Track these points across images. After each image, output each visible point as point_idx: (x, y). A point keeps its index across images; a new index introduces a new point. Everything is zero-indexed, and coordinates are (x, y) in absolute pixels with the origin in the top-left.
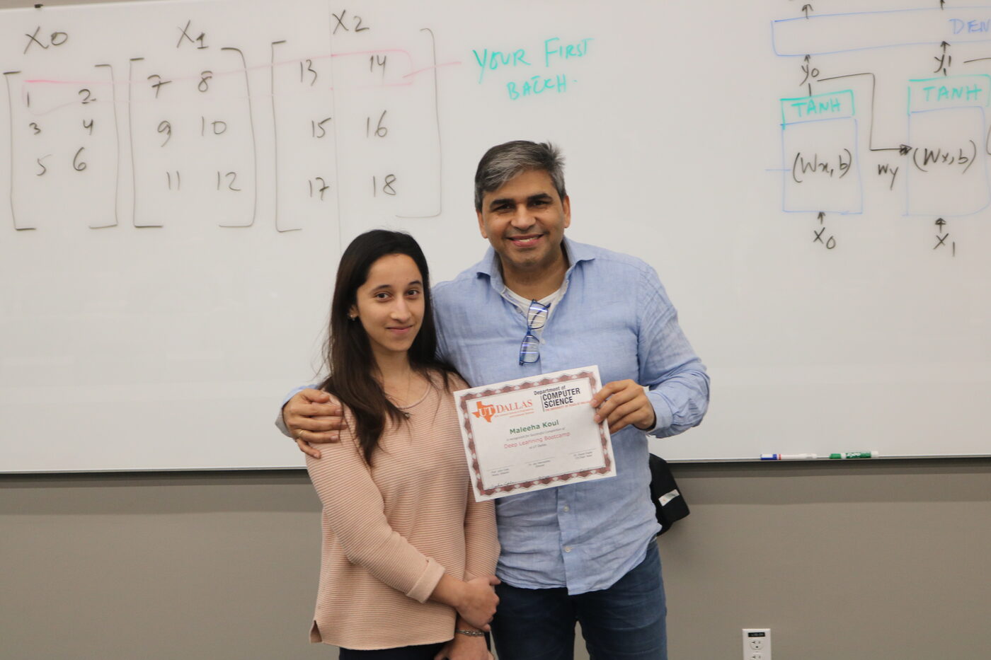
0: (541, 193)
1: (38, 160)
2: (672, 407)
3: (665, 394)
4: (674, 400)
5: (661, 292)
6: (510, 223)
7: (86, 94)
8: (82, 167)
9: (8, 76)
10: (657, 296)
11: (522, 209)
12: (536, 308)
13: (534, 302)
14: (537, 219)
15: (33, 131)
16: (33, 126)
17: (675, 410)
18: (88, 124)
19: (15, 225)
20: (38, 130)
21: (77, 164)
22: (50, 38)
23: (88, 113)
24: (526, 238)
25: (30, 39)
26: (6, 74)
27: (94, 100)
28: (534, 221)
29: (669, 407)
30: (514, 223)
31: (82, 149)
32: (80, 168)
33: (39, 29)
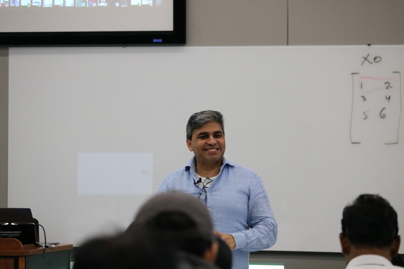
0: (219, 131)
1: (364, 113)
2: (248, 240)
3: (247, 234)
4: (250, 237)
5: (261, 183)
6: (206, 142)
7: (387, 84)
8: (384, 116)
9: (354, 75)
10: (259, 184)
11: (211, 137)
12: (208, 181)
13: (208, 178)
14: (217, 141)
15: (362, 99)
16: (363, 97)
17: (249, 242)
18: (388, 97)
19: (351, 141)
20: (364, 99)
21: (381, 115)
22: (373, 59)
23: (388, 93)
24: (213, 149)
25: (364, 59)
26: (352, 74)
27: (391, 87)
28: (216, 142)
29: (247, 240)
30: (208, 143)
31: (384, 108)
32: (383, 117)
33: (368, 55)
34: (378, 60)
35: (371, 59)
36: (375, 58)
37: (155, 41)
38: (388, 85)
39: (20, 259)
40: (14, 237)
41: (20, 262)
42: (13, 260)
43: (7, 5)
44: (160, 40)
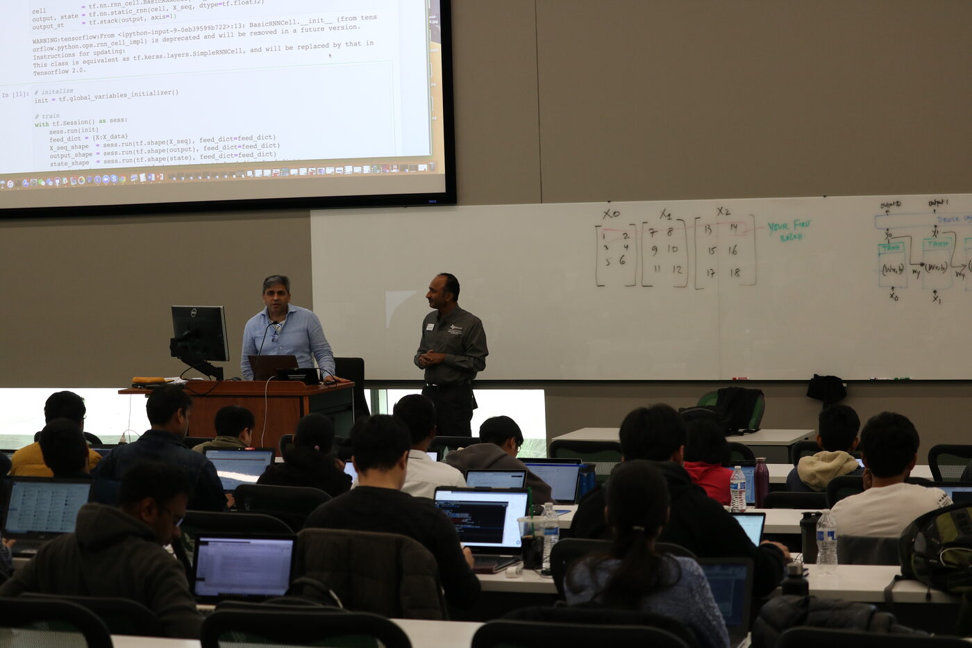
0: (283, 291)
1: (607, 259)
6: (272, 298)
9: (597, 227)
11: (276, 294)
14: (280, 298)
15: (605, 248)
16: (605, 246)
18: (626, 246)
19: (597, 284)
20: (607, 248)
22: (613, 214)
23: (626, 242)
25: (605, 214)
27: (629, 237)
31: (623, 256)
32: (623, 263)
33: (609, 210)
34: (617, 214)
35: (611, 213)
36: (615, 213)
37: (430, 201)
38: (626, 236)
39: (304, 398)
40: (300, 380)
41: (304, 401)
42: (298, 399)
43: (314, 174)
44: (435, 201)
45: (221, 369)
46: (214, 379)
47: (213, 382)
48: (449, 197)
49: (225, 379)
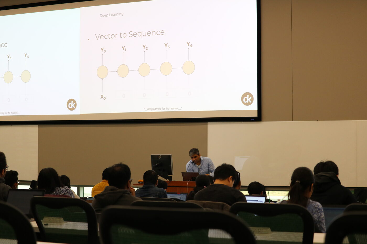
44: (253, 120)
45: (171, 177)
46: (168, 180)
47: (168, 181)
48: (258, 118)
49: (172, 180)
